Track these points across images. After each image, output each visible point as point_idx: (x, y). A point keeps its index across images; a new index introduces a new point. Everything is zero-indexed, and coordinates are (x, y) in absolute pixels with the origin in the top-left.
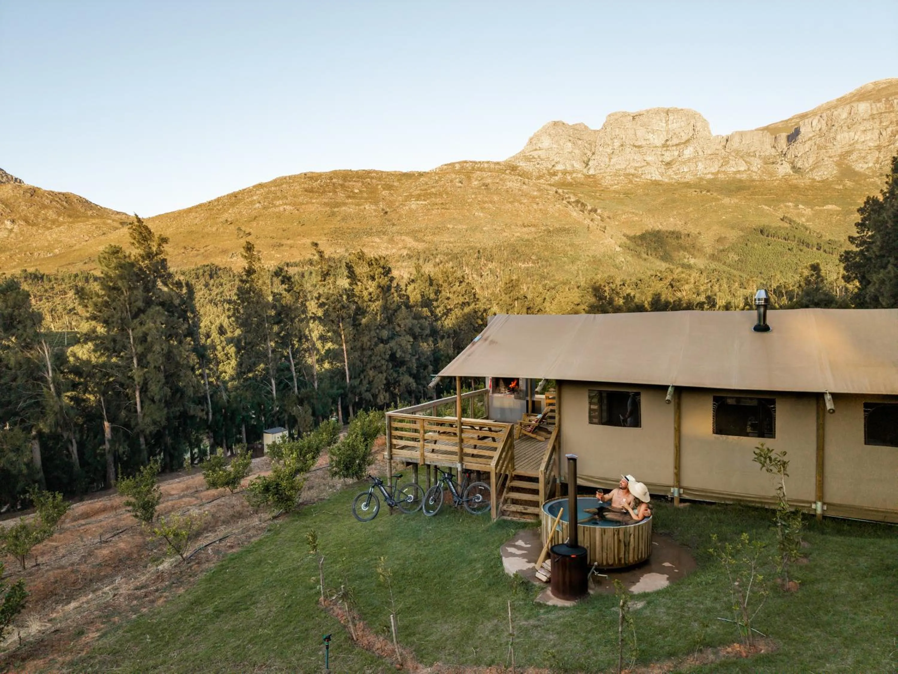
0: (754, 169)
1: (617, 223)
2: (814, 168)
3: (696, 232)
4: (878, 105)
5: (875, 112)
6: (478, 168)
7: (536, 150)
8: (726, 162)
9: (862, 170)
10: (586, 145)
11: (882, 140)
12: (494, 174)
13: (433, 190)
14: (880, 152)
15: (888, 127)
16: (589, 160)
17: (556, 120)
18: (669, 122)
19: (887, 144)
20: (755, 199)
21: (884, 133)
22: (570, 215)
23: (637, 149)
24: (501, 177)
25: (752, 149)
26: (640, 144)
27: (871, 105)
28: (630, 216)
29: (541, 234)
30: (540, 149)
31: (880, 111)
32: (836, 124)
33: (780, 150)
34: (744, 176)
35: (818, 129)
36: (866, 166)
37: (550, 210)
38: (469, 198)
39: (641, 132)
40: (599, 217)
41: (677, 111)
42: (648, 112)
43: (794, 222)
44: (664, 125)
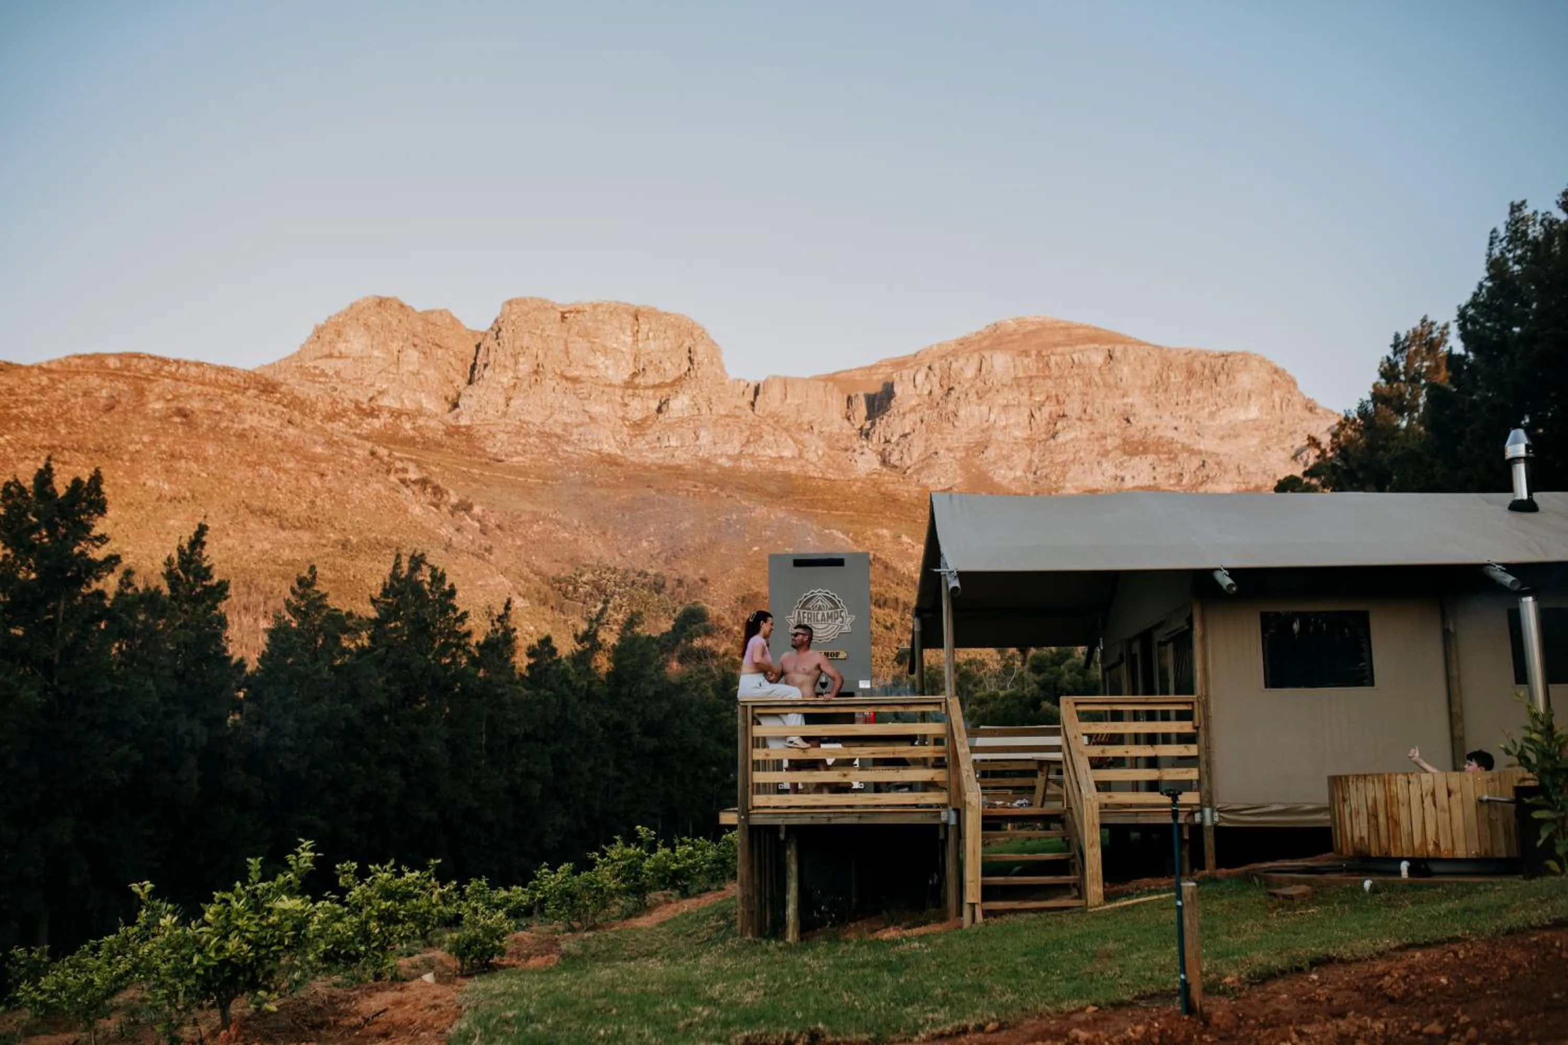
0: (811, 456)
1: (519, 543)
2: (922, 468)
3: (697, 578)
4: (1026, 361)
5: (1021, 375)
6: (171, 373)
7: (330, 356)
8: (755, 436)
9: (1005, 483)
10: (453, 360)
11: (1035, 429)
12: (210, 390)
13: (29, 410)
14: (1033, 451)
15: (1043, 405)
16: (459, 395)
17: (385, 294)
18: (640, 336)
19: (1044, 436)
20: (816, 516)
21: (1037, 415)
22: (406, 511)
23: (569, 385)
24: (231, 399)
25: (806, 417)
26: (576, 373)
27: (1014, 360)
28: (551, 527)
29: (329, 550)
30: (341, 356)
31: (1030, 374)
32: (957, 387)
33: (858, 426)
34: (793, 469)
35: (926, 392)
36: (1011, 475)
37: (355, 493)
38: (131, 442)
39: (579, 347)
40: (477, 525)
41: (654, 314)
42: (595, 307)
43: (894, 569)
44: (629, 340)
